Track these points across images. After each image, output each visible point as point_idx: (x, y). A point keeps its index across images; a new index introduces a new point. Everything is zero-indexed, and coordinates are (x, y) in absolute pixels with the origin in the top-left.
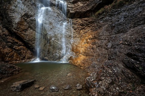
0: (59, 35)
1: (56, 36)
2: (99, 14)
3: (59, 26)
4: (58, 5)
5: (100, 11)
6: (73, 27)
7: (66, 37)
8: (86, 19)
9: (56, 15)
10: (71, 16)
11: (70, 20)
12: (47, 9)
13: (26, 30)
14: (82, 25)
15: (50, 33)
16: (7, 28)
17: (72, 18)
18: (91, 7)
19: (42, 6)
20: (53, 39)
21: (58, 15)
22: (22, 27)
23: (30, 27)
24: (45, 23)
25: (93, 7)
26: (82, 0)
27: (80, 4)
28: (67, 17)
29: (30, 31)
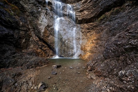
0: (71, 38)
1: (68, 39)
2: (101, 20)
3: (70, 31)
4: (69, 15)
5: (102, 17)
6: (81, 31)
7: (76, 39)
8: (91, 24)
9: (67, 23)
10: (79, 22)
11: (78, 25)
12: (61, 19)
13: (48, 36)
14: (88, 29)
15: (65, 37)
16: (38, 36)
17: (80, 24)
18: (94, 14)
19: (57, 18)
20: (67, 41)
21: (70, 22)
22: (46, 35)
23: (50, 34)
24: (61, 30)
25: (96, 14)
26: (87, 9)
27: (86, 12)
28: (76, 23)
29: (51, 37)
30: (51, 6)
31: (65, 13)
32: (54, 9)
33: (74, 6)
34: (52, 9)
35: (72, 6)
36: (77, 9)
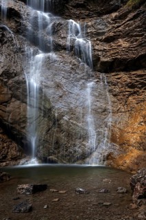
0: (80, 110)
1: (72, 112)
3: (76, 90)
4: (72, 47)
6: (110, 91)
7: (95, 111)
8: (139, 72)
9: (68, 68)
10: (103, 67)
11: (102, 75)
12: (49, 58)
13: (6, 103)
14: (132, 86)
15: (59, 107)
17: (106, 72)
19: (36, 53)
20: (66, 118)
23: (13, 96)
24: (47, 87)
26: (127, 35)
27: (123, 43)
28: (94, 70)
29: (15, 104)
30: (17, 22)
31: (62, 42)
32: (27, 30)
33: (87, 27)
34: (19, 30)
35: (81, 26)
36: (98, 34)
